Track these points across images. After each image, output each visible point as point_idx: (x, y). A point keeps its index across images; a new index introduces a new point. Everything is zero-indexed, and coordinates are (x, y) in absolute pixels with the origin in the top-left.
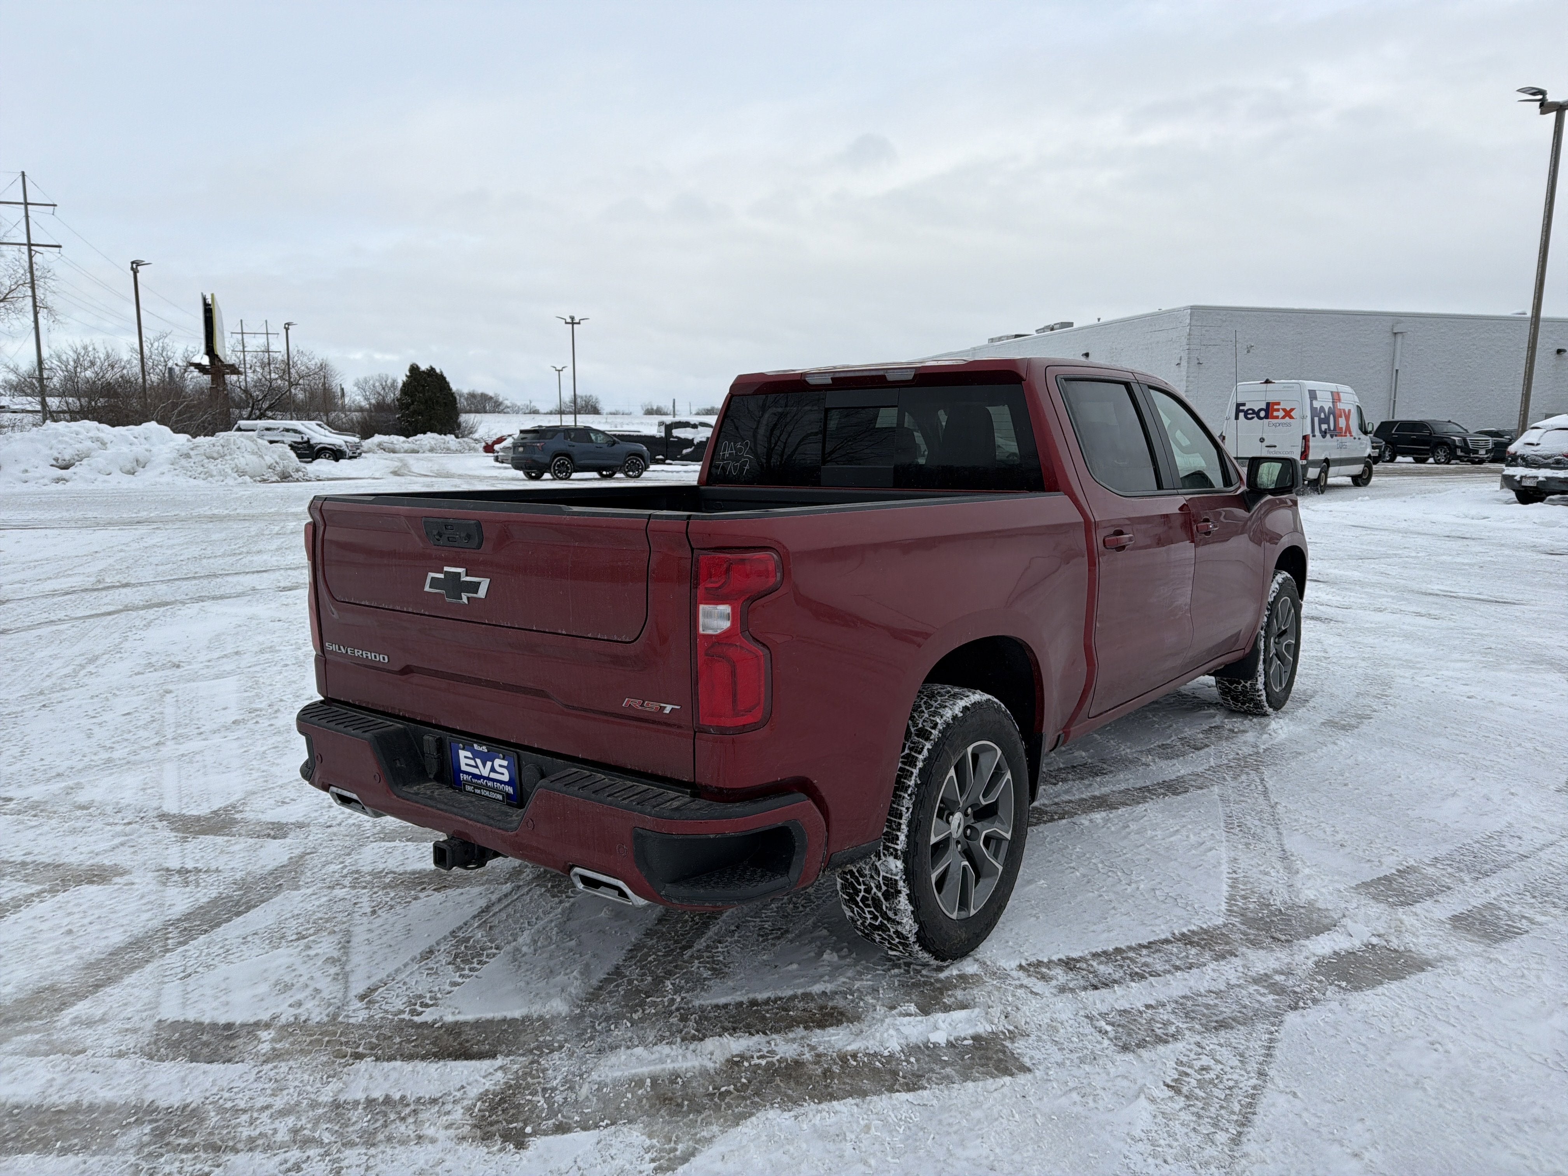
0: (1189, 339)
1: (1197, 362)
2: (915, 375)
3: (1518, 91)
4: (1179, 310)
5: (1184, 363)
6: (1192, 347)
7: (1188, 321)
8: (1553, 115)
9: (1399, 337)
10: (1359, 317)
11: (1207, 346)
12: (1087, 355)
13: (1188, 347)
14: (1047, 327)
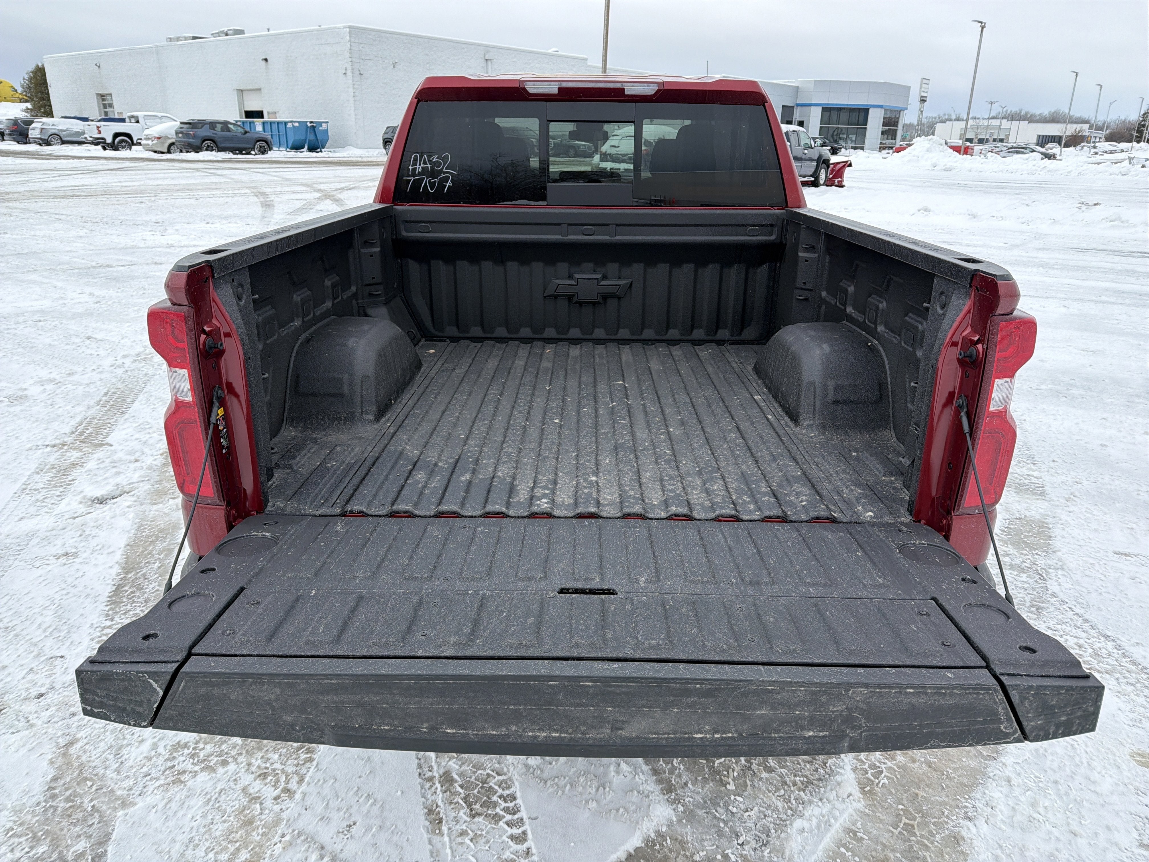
0: (351, 53)
1: (358, 72)
2: (658, 91)
4: (340, 28)
5: (349, 73)
6: (354, 60)
7: (348, 38)
9: (489, 62)
10: (463, 46)
11: (364, 60)
12: (266, 60)
13: (350, 60)
14: (222, 32)
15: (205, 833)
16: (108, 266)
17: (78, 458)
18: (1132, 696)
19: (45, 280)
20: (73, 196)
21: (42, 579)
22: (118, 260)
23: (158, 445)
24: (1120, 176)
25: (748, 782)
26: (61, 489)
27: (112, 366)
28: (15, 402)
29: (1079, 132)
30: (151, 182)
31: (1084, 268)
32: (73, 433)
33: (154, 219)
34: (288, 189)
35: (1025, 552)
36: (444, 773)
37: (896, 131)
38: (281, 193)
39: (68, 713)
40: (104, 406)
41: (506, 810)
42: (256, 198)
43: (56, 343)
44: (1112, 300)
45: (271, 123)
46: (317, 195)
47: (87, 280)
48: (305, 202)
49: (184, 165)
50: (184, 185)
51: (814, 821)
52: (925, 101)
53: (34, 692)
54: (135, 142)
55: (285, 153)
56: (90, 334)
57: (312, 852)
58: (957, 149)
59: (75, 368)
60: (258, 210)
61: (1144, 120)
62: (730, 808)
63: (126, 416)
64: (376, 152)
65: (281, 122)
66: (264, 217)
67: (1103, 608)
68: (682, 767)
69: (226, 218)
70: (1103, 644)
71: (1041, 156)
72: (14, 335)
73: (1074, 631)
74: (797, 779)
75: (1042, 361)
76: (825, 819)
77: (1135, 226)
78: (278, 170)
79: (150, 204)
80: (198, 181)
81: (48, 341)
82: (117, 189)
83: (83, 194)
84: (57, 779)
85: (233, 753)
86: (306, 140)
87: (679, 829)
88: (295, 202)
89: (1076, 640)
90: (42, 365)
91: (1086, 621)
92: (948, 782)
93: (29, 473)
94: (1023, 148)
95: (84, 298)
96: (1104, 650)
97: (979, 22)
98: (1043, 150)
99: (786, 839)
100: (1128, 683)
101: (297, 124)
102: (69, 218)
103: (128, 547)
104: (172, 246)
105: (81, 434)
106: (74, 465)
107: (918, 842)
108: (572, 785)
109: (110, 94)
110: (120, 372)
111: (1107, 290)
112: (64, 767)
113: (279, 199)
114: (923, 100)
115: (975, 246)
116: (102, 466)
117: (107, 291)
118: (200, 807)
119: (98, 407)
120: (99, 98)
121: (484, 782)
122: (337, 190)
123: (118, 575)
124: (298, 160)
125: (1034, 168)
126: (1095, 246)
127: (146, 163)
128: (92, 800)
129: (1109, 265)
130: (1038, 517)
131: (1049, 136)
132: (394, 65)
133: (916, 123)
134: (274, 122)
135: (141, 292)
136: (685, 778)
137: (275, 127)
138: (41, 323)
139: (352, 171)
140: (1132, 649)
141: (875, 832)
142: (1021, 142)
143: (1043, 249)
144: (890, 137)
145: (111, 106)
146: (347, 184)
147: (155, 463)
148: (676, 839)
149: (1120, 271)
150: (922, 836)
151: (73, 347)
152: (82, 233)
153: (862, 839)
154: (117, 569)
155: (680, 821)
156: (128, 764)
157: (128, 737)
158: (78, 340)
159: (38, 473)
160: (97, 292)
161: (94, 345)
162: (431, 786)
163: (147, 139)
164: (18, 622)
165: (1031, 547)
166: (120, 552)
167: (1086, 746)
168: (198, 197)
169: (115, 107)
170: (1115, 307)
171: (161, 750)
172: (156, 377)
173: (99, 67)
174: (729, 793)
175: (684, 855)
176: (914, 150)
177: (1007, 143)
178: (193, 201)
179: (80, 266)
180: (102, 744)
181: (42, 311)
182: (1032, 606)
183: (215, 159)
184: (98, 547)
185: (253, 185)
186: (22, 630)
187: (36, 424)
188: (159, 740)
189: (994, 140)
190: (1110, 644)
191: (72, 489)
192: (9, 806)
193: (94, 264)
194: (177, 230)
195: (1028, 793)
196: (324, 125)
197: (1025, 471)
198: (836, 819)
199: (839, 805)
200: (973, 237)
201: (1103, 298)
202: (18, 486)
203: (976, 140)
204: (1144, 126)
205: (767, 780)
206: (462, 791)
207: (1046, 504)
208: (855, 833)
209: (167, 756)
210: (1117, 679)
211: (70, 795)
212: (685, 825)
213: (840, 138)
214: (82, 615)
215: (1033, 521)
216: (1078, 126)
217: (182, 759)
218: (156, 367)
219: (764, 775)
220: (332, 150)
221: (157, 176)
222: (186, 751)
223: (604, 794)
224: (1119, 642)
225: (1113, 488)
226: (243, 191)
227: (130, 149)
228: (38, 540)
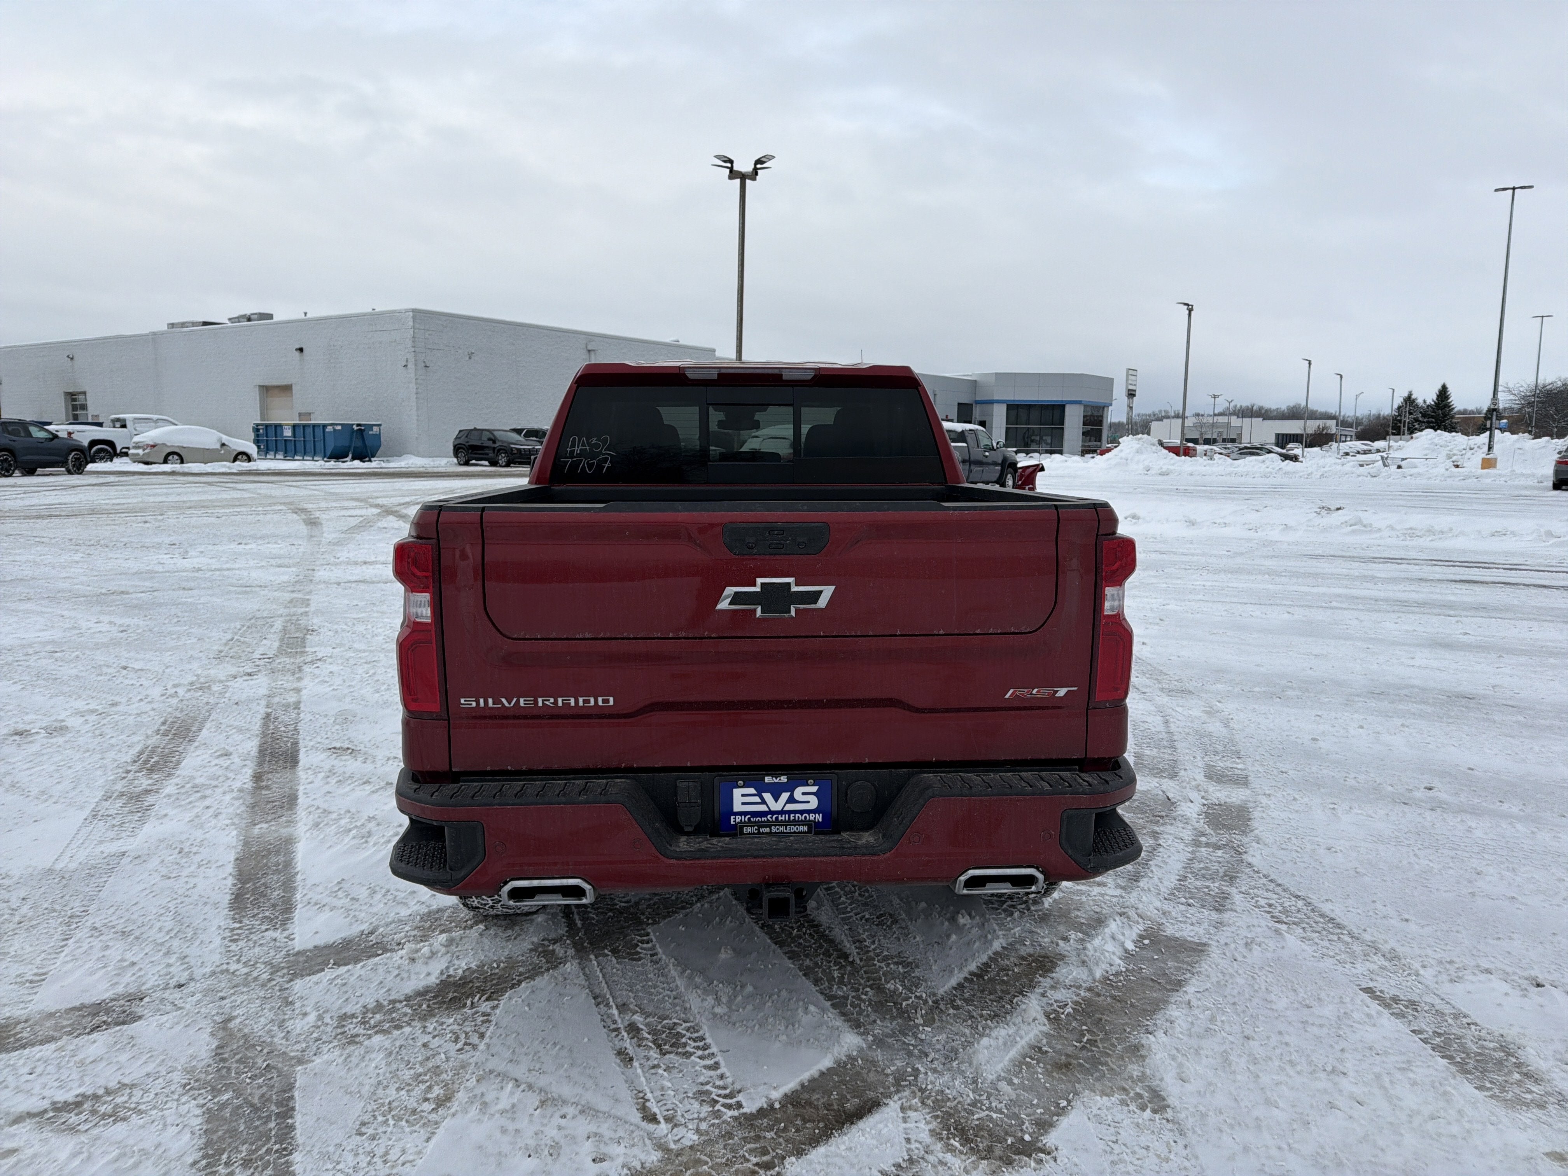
0: (413, 342)
1: (423, 365)
2: (815, 376)
3: (715, 156)
4: (400, 312)
5: (411, 366)
6: (417, 350)
7: (411, 324)
8: (738, 181)
9: (592, 353)
10: (559, 334)
11: (432, 349)
12: (301, 350)
13: (413, 349)
14: (243, 316)
15: (392, 1077)
16: (122, 592)
17: (149, 785)
18: (1317, 940)
19: (43, 609)
20: (50, 516)
21: (147, 892)
22: (132, 586)
23: (244, 771)
24: (1369, 478)
25: (936, 1017)
26: (139, 814)
27: (162, 695)
28: (55, 734)
29: (1323, 429)
30: (152, 499)
31: (1316, 575)
32: (135, 762)
33: (168, 540)
34: (334, 504)
35: (1222, 832)
36: (629, 1025)
37: (1101, 430)
38: (327, 509)
39: (217, 998)
40: (164, 735)
41: (698, 1048)
42: (295, 515)
43: (83, 674)
44: (1344, 605)
45: (304, 426)
46: (376, 511)
47: (99, 609)
48: (361, 519)
49: (191, 479)
50: (196, 501)
51: (1001, 1041)
52: (1134, 395)
53: (173, 982)
54: (118, 451)
55: (322, 463)
56: (124, 664)
57: (507, 1083)
58: (1175, 450)
59: (117, 699)
60: (304, 529)
61: (1400, 415)
62: (919, 1035)
63: (196, 744)
64: (444, 461)
65: (318, 425)
66: (311, 536)
67: (1296, 873)
68: (869, 1008)
69: (262, 538)
70: (1294, 903)
71: (1279, 457)
72: (28, 667)
73: (1265, 894)
74: (984, 1012)
75: (1258, 666)
76: (1011, 1038)
77: (1379, 530)
78: (317, 483)
79: (157, 524)
80: (214, 497)
81: (74, 672)
82: (107, 507)
83: (63, 513)
84: (223, 1047)
85: (406, 1019)
86: (350, 447)
87: (870, 1053)
88: (349, 519)
89: (1267, 901)
90: (74, 697)
91: (1279, 885)
92: (1131, 1009)
93: (97, 800)
94: (1257, 448)
95: (104, 627)
96: (1293, 908)
97: (1185, 304)
98: (1284, 451)
99: (974, 1053)
100: (1313, 931)
101: (339, 428)
102: (53, 541)
103: (238, 862)
104: (199, 570)
105: (146, 762)
106: (147, 792)
107: (1100, 1052)
108: (760, 1026)
109: (84, 393)
110: (174, 701)
111: (1339, 596)
112: (227, 1038)
113: (324, 516)
114: (1131, 394)
115: (1193, 555)
116: (183, 790)
117: (130, 619)
118: (382, 1059)
119: (158, 736)
120: (69, 397)
121: (671, 1029)
122: (400, 505)
123: (234, 885)
124: (341, 471)
125: (1268, 470)
126: (1332, 553)
127: (136, 477)
128: (265, 1061)
129: (1345, 571)
130: (1238, 802)
131: (1290, 435)
132: (470, 355)
133: (1124, 420)
134: (309, 425)
135: (175, 620)
136: (873, 1017)
137: (309, 431)
138: (59, 654)
139: (416, 483)
140: (1321, 905)
141: (1060, 1047)
142: (1256, 442)
143: (1272, 557)
144: (1093, 438)
145: (84, 407)
146: (413, 498)
147: (246, 786)
148: (867, 1060)
149: (1357, 577)
150: (1104, 1048)
151: (108, 677)
152: (77, 557)
153: (1047, 1052)
154: (230, 881)
155: (870, 1047)
156: (294, 1033)
157: (289, 1012)
158: (110, 670)
159: (106, 800)
160: (119, 621)
161: (132, 675)
162: (617, 1036)
163: (137, 447)
164: (134, 927)
165: (1229, 828)
166: (231, 865)
167: (1267, 977)
168: (220, 515)
169: (89, 408)
170: (1346, 612)
171: (327, 1020)
172: (219, 705)
173: (72, 359)
174: (917, 1026)
175: (876, 1071)
176: (1121, 451)
177: (1241, 443)
178: (213, 520)
179: (88, 594)
180: (262, 1019)
181: (53, 642)
182: (1226, 876)
183: (228, 471)
184: (204, 862)
185: (288, 500)
186: (142, 934)
187: (88, 754)
188: (324, 1012)
189: (1224, 440)
190: (1300, 904)
191: (153, 814)
192: (180, 1068)
193: (104, 591)
194: (202, 552)
195: (1207, 1012)
196: (375, 429)
197: (1229, 764)
198: (1021, 1038)
199: (1025, 1027)
200: (1191, 546)
201: (1334, 604)
202: (86, 813)
203: (1201, 441)
204: (1400, 421)
205: (954, 1015)
206: (649, 1036)
207: (1249, 792)
208: (1040, 1049)
209: (335, 1025)
210: (1304, 928)
211: (241, 1058)
212: (875, 1050)
213: (1032, 441)
214: (205, 919)
215: (1234, 807)
216: (1321, 423)
217: (352, 1026)
218: (217, 695)
219: (951, 1011)
220: (385, 459)
221: (158, 491)
222: (355, 1020)
223: (794, 1030)
224: (1309, 900)
225: (1319, 776)
226: (276, 508)
227: (111, 461)
228: (130, 859)
